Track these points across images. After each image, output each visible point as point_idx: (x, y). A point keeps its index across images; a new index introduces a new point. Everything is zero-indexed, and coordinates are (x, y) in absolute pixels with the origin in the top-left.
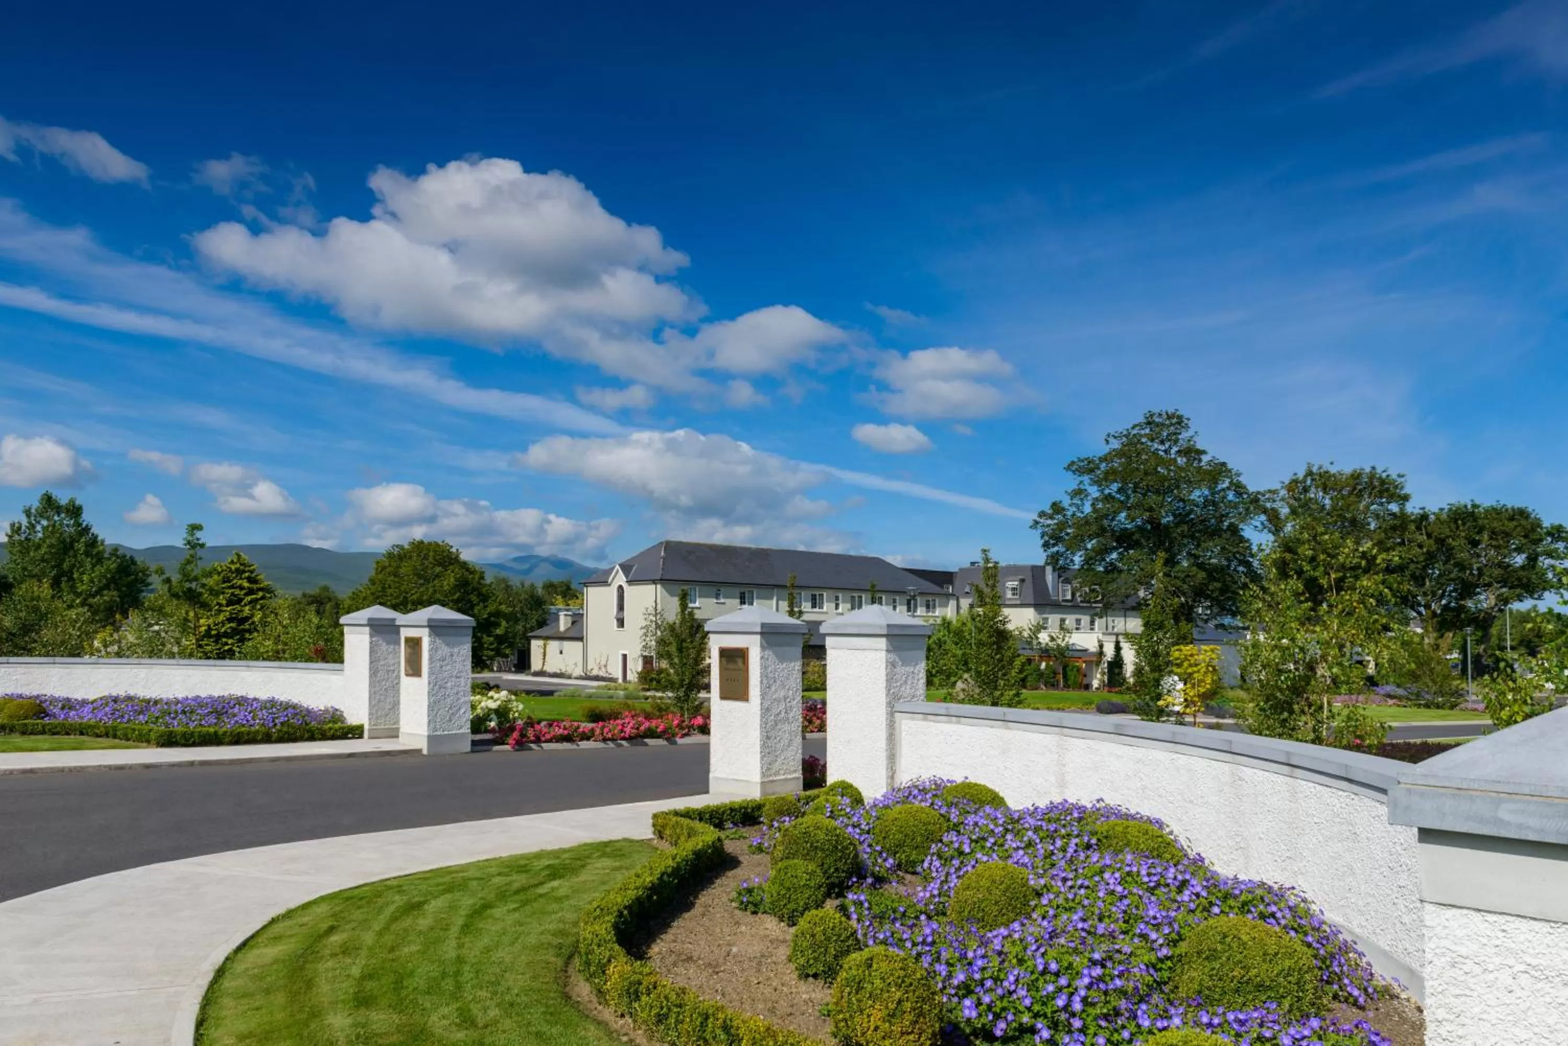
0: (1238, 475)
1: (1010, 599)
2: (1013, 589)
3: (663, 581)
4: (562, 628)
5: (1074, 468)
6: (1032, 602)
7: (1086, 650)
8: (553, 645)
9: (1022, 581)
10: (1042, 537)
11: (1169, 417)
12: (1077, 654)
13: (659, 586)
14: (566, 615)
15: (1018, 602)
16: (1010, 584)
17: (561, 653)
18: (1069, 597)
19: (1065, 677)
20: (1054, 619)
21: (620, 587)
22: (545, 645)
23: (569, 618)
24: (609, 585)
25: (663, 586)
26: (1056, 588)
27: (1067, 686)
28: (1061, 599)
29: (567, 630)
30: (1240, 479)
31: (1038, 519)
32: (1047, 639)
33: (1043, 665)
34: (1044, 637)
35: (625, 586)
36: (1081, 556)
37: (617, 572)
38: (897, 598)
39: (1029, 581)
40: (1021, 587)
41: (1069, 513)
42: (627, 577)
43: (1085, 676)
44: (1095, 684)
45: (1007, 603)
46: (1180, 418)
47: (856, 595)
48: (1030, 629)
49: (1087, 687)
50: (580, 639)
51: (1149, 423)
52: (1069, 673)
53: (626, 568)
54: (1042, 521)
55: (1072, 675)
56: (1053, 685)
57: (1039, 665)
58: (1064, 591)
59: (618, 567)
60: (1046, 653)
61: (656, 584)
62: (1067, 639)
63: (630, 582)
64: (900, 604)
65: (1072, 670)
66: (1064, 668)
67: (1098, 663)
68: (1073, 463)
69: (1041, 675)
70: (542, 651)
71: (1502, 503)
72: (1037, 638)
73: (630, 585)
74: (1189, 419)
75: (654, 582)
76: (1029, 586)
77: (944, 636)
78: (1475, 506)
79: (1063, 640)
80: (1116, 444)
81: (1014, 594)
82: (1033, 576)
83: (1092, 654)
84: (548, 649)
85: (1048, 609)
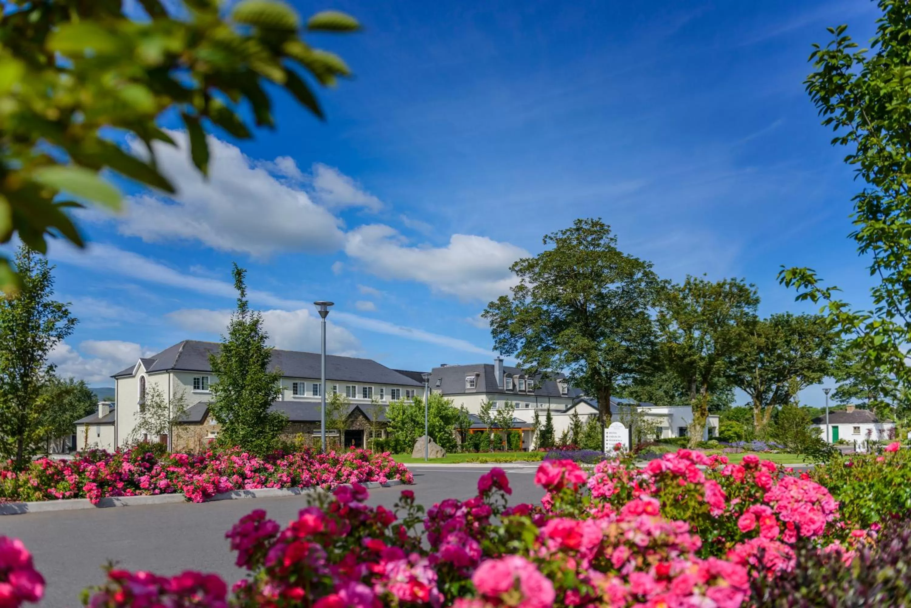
0: (650, 266)
1: (469, 389)
2: (472, 382)
3: (174, 370)
4: (100, 415)
5: (517, 269)
6: (485, 391)
7: (525, 422)
8: (93, 430)
9: (478, 375)
10: (492, 324)
11: (594, 224)
12: (517, 425)
13: (171, 375)
14: (103, 405)
15: (475, 391)
16: (468, 378)
17: (99, 436)
18: (511, 388)
19: (509, 442)
20: (500, 404)
21: (143, 377)
22: (87, 430)
23: (107, 407)
24: (134, 377)
25: (174, 373)
26: (502, 381)
27: (510, 449)
28: (505, 388)
29: (104, 417)
30: (652, 269)
31: (488, 310)
32: (496, 413)
33: (492, 436)
34: (493, 414)
35: (146, 376)
36: (522, 343)
37: (140, 365)
38: (384, 388)
39: (483, 375)
40: (477, 380)
41: (514, 306)
42: (147, 369)
43: (523, 442)
44: (532, 447)
45: (467, 392)
46: (602, 225)
47: (351, 385)
48: (483, 407)
49: (525, 450)
50: (112, 423)
51: (578, 230)
52: (512, 439)
53: (147, 362)
54: (491, 311)
55: (514, 440)
56: (500, 449)
57: (489, 435)
58: (507, 383)
59: (140, 360)
60: (494, 426)
61: (169, 373)
62: (510, 413)
63: (150, 373)
64: (386, 394)
65: (514, 437)
66: (508, 437)
67: (533, 431)
68: (516, 264)
69: (490, 442)
70: (85, 435)
71: (806, 314)
72: (488, 414)
73: (149, 375)
74: (609, 226)
75: (167, 371)
76: (482, 381)
77: (415, 411)
78: (788, 316)
79: (508, 413)
80: (552, 246)
81: (472, 385)
82: (485, 372)
83: (529, 425)
84: (89, 433)
85: (496, 396)
